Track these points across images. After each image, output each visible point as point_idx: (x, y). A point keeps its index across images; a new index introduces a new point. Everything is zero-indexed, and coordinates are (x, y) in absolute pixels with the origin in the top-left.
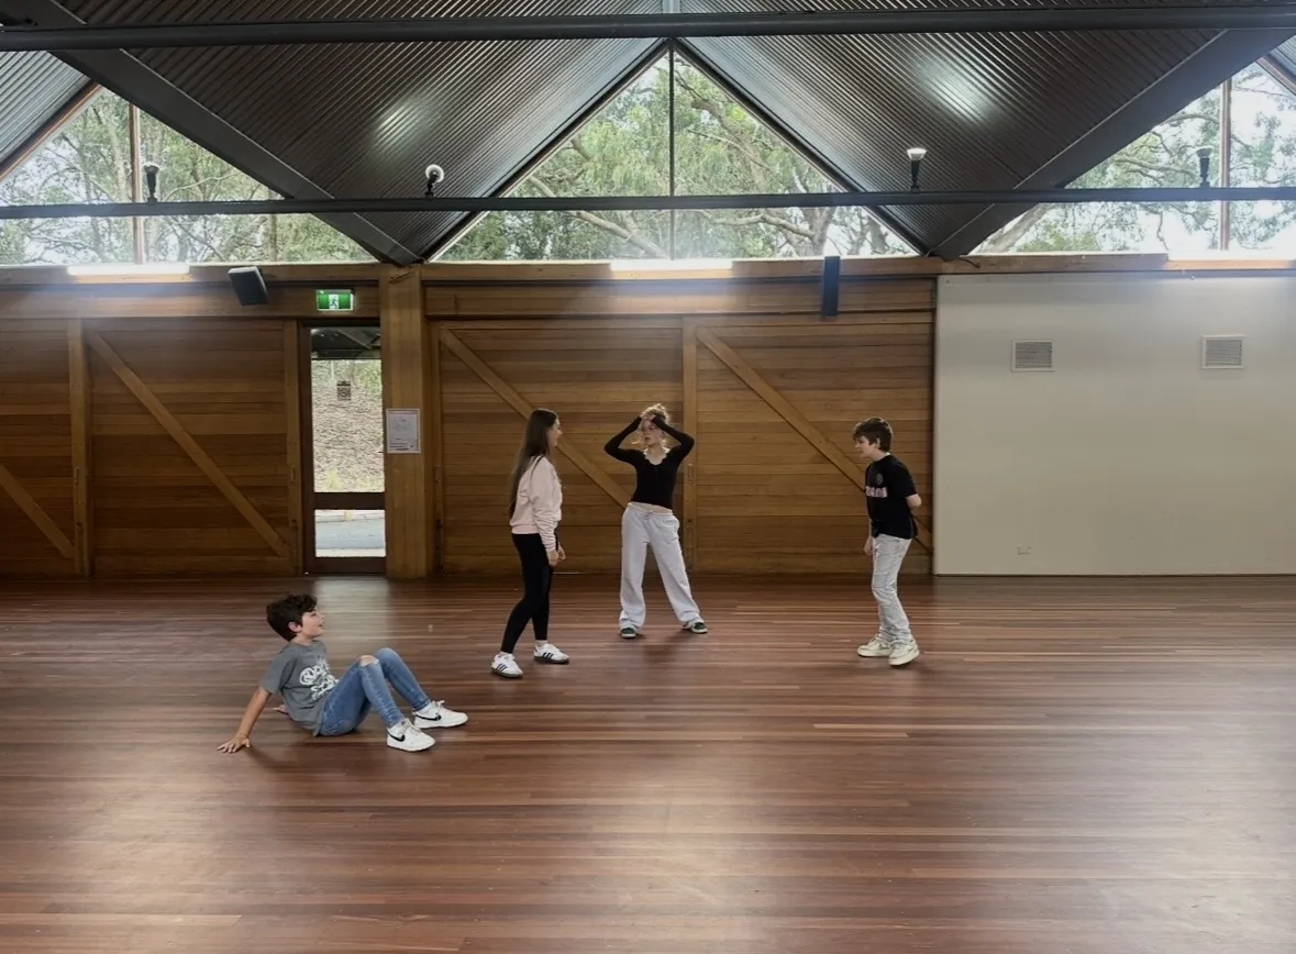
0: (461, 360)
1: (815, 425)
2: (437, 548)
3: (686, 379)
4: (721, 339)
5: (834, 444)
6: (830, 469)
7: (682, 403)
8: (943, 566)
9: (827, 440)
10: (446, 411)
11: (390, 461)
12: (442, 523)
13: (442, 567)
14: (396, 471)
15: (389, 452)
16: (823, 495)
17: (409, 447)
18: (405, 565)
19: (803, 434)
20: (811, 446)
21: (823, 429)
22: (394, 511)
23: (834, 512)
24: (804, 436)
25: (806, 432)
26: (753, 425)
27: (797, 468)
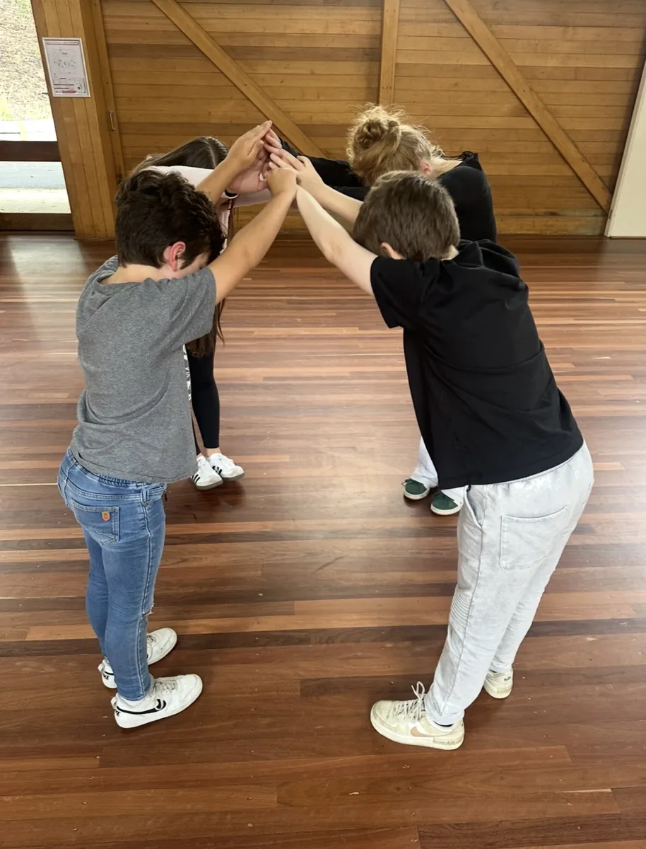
1: (521, 69)
3: (387, 5)
5: (537, 93)
6: (529, 123)
7: (381, 37)
8: (617, 227)
9: (531, 89)
10: (112, 40)
11: (58, 107)
14: (67, 119)
15: (54, 94)
16: (516, 153)
17: (76, 89)
18: (93, 226)
19: (508, 81)
20: (514, 97)
21: (529, 74)
22: (72, 164)
23: (523, 171)
24: (507, 84)
25: (511, 78)
26: (457, 69)
27: (496, 122)
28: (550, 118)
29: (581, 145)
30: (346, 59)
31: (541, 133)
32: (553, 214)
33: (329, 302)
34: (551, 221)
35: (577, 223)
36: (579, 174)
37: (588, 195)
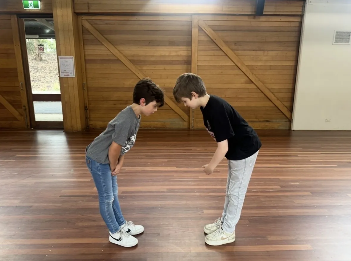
0: (92, 34)
1: (248, 66)
2: (86, 119)
3: (193, 45)
4: (210, 26)
5: (255, 75)
6: (253, 86)
7: (191, 56)
8: (296, 126)
9: (253, 73)
10: (87, 58)
11: (62, 81)
12: (88, 108)
13: (89, 126)
14: (65, 85)
15: (61, 76)
16: (249, 97)
17: (70, 74)
18: (72, 126)
19: (243, 71)
20: (246, 76)
21: (251, 68)
22: (65, 102)
23: (253, 104)
24: (243, 72)
25: (244, 70)
26: (221, 67)
27: (238, 86)
28: (261, 84)
29: (275, 94)
30: (178, 64)
31: (258, 89)
32: (267, 121)
33: (165, 156)
34: (267, 124)
35: (279, 125)
36: (276, 105)
37: (281, 113)
